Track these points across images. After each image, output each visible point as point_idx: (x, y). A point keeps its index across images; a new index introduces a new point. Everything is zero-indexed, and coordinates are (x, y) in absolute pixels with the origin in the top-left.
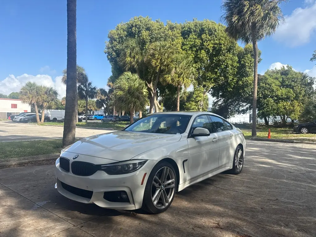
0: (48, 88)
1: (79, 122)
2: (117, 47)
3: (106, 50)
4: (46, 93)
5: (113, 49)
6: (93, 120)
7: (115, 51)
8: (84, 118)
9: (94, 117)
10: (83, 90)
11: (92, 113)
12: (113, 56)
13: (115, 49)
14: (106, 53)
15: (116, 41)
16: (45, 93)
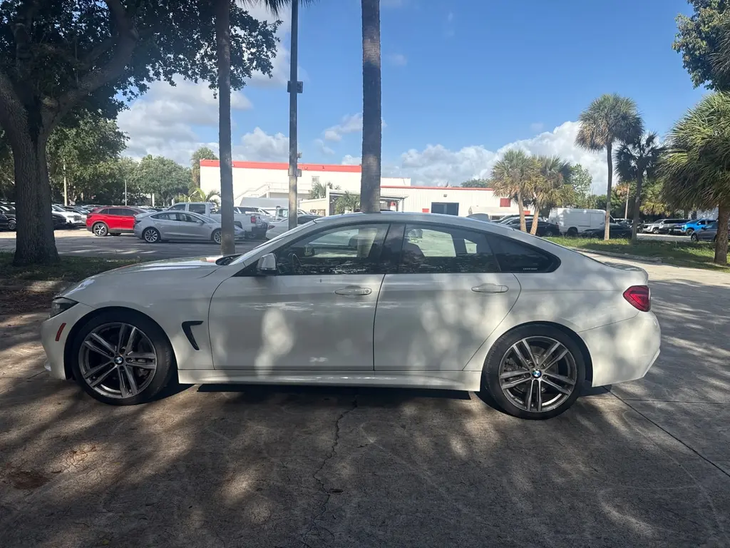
0: (548, 161)
1: (610, 238)
2: (715, 22)
3: (680, 40)
4: (543, 172)
5: (700, 32)
6: (684, 234)
7: (707, 38)
8: (661, 229)
9: (686, 226)
10: (633, 157)
11: (690, 216)
12: (697, 53)
13: (705, 29)
14: (679, 51)
15: (710, 6)
16: (541, 172)
